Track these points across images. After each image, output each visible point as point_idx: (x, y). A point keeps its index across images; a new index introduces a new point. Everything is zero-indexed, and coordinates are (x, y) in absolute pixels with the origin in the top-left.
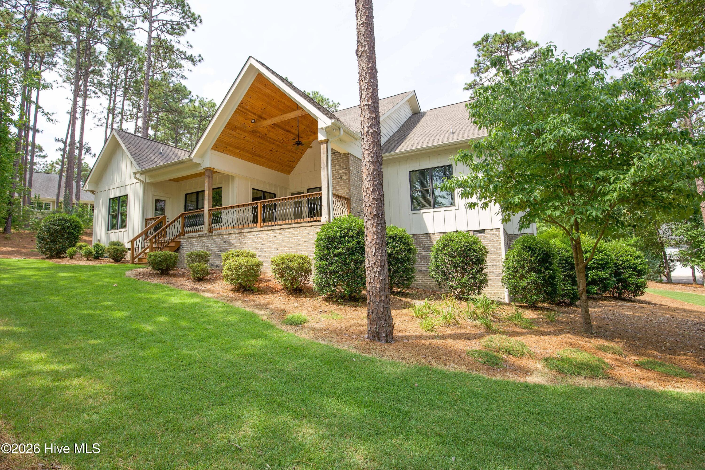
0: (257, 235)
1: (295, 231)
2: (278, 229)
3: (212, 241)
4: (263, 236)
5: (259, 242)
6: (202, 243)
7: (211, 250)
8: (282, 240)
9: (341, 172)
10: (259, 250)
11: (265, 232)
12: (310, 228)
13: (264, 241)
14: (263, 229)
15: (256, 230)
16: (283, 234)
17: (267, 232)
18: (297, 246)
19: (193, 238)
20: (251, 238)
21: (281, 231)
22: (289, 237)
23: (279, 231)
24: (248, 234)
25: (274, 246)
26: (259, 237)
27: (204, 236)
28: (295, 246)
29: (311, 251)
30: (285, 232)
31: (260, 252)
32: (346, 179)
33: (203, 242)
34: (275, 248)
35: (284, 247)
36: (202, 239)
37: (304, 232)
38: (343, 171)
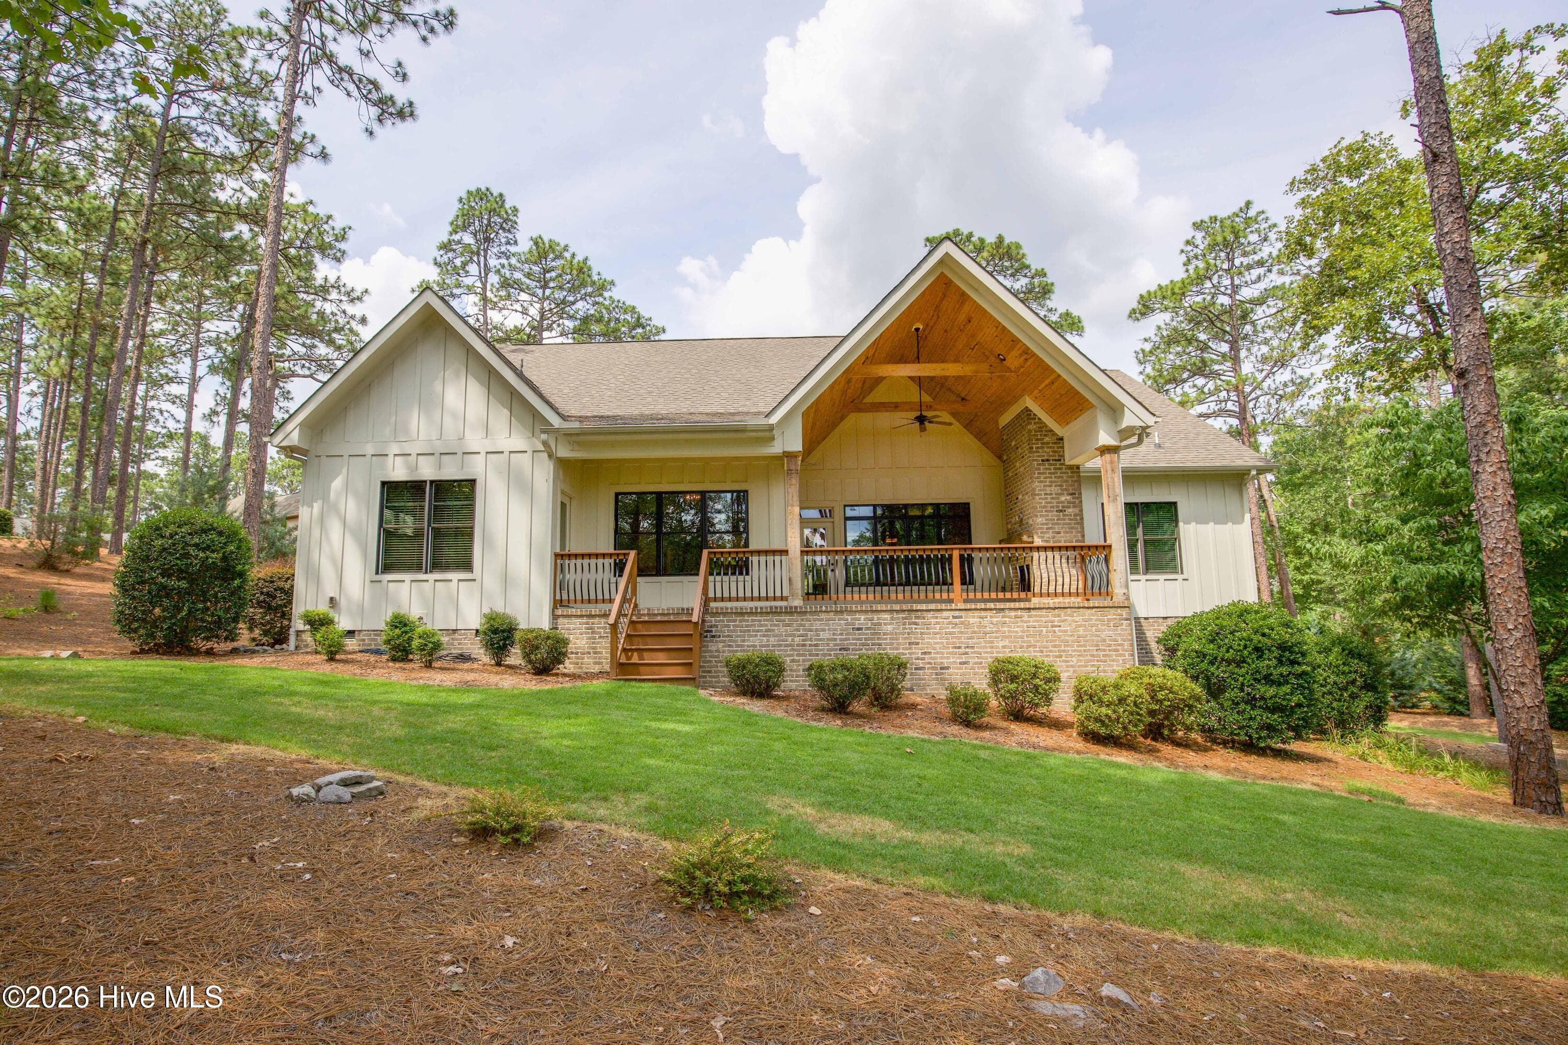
0: (954, 617)
1: (1055, 616)
2: (1011, 609)
3: (817, 625)
4: (972, 620)
5: (962, 633)
6: (783, 629)
7: (816, 645)
8: (1023, 632)
9: (1063, 499)
10: (962, 650)
11: (977, 614)
12: (1089, 611)
13: (974, 632)
14: (968, 606)
15: (953, 606)
16: (1025, 618)
17: (983, 614)
18: (1060, 646)
19: (751, 613)
20: (938, 623)
21: (1019, 613)
22: (1040, 626)
23: (1013, 614)
24: (930, 615)
25: (1001, 644)
26: (962, 623)
27: (791, 611)
28: (1055, 646)
29: (1093, 656)
30: (1030, 616)
31: (966, 653)
32: (1075, 515)
33: (789, 625)
34: (1004, 647)
35: (1029, 647)
36: (787, 618)
37: (1077, 619)
38: (1068, 498)
